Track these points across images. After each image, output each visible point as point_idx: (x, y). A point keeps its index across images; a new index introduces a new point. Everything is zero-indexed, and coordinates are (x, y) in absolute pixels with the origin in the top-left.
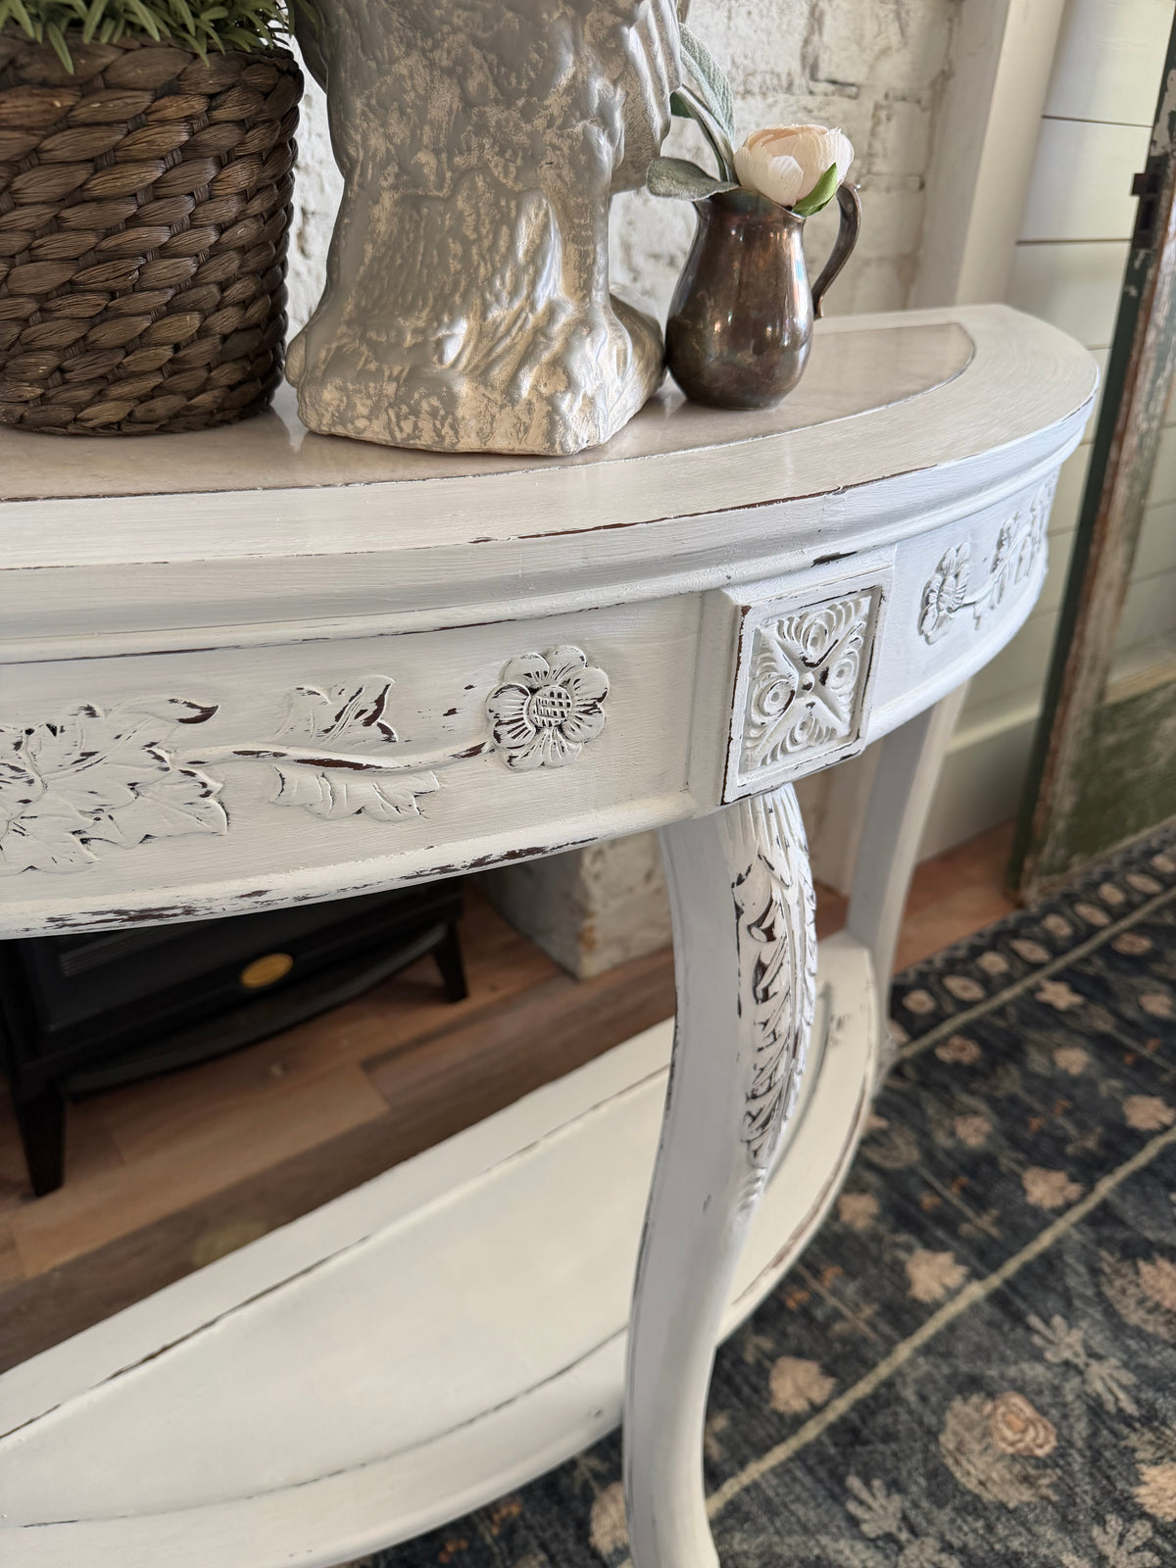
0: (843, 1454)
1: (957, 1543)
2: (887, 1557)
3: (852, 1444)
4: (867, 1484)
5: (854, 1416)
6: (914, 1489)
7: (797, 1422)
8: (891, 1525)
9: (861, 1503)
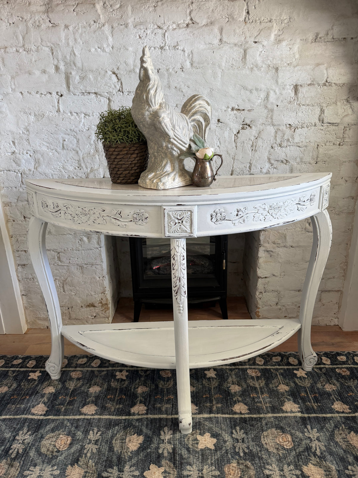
0: (240, 423)
1: (251, 448)
2: (234, 442)
3: (243, 422)
4: (240, 430)
5: (248, 419)
6: (250, 436)
7: (235, 413)
8: (239, 438)
9: (236, 431)
